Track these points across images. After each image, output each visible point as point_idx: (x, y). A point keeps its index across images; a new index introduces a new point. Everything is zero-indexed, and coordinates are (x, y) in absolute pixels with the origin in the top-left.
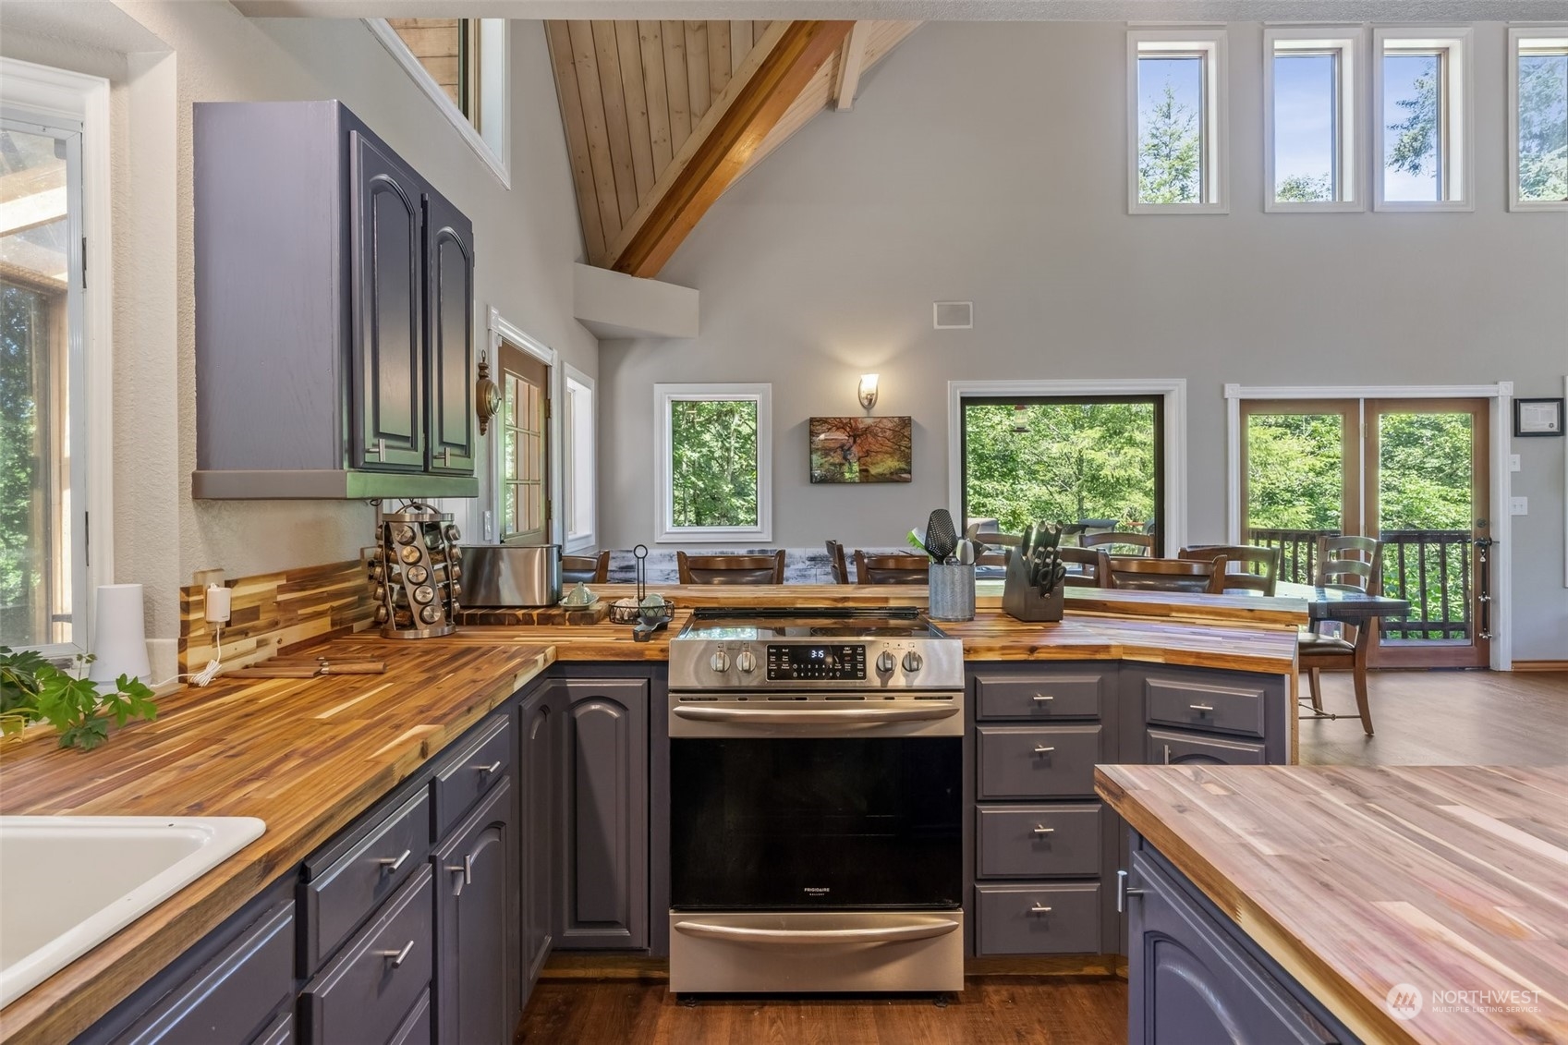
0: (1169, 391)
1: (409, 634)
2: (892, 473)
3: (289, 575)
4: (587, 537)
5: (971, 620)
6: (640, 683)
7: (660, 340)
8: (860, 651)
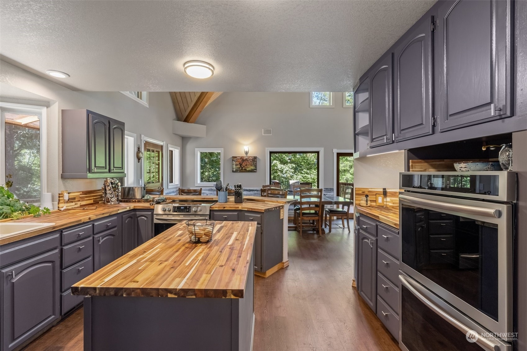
0: (320, 151)
1: (109, 204)
2: (252, 170)
3: (83, 192)
4: (177, 184)
5: (226, 202)
6: (150, 213)
7: (197, 138)
8: (190, 207)
